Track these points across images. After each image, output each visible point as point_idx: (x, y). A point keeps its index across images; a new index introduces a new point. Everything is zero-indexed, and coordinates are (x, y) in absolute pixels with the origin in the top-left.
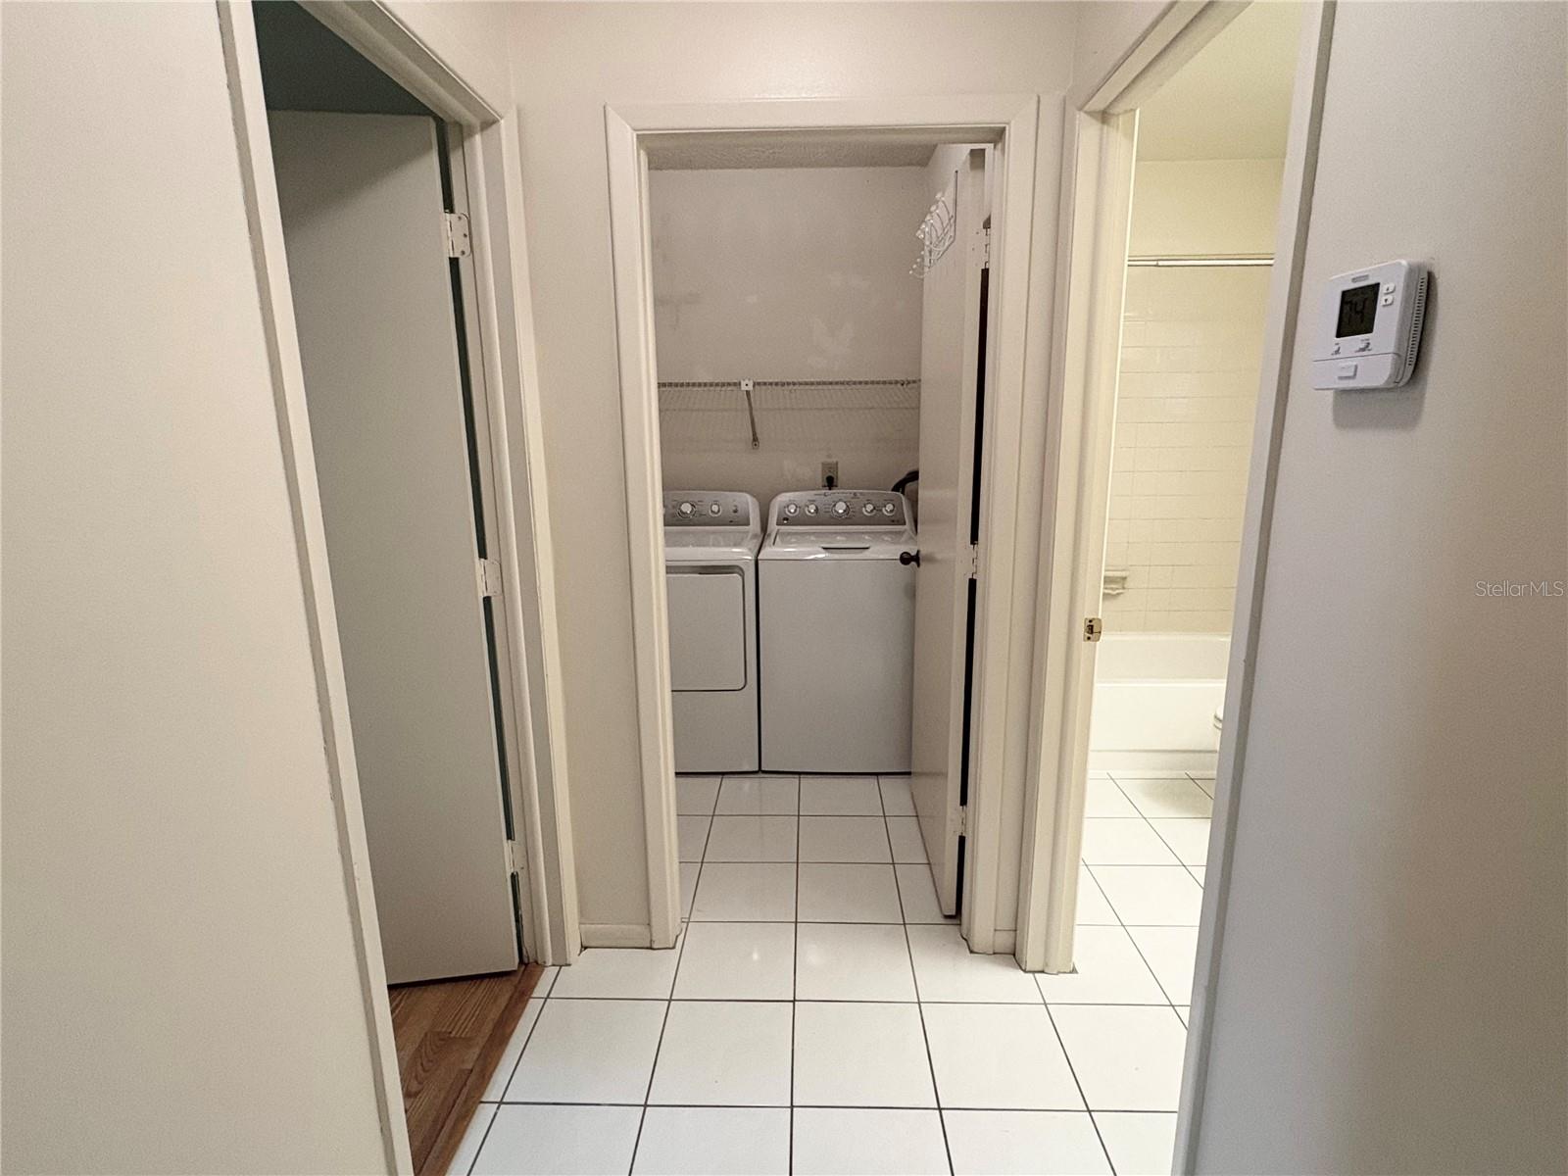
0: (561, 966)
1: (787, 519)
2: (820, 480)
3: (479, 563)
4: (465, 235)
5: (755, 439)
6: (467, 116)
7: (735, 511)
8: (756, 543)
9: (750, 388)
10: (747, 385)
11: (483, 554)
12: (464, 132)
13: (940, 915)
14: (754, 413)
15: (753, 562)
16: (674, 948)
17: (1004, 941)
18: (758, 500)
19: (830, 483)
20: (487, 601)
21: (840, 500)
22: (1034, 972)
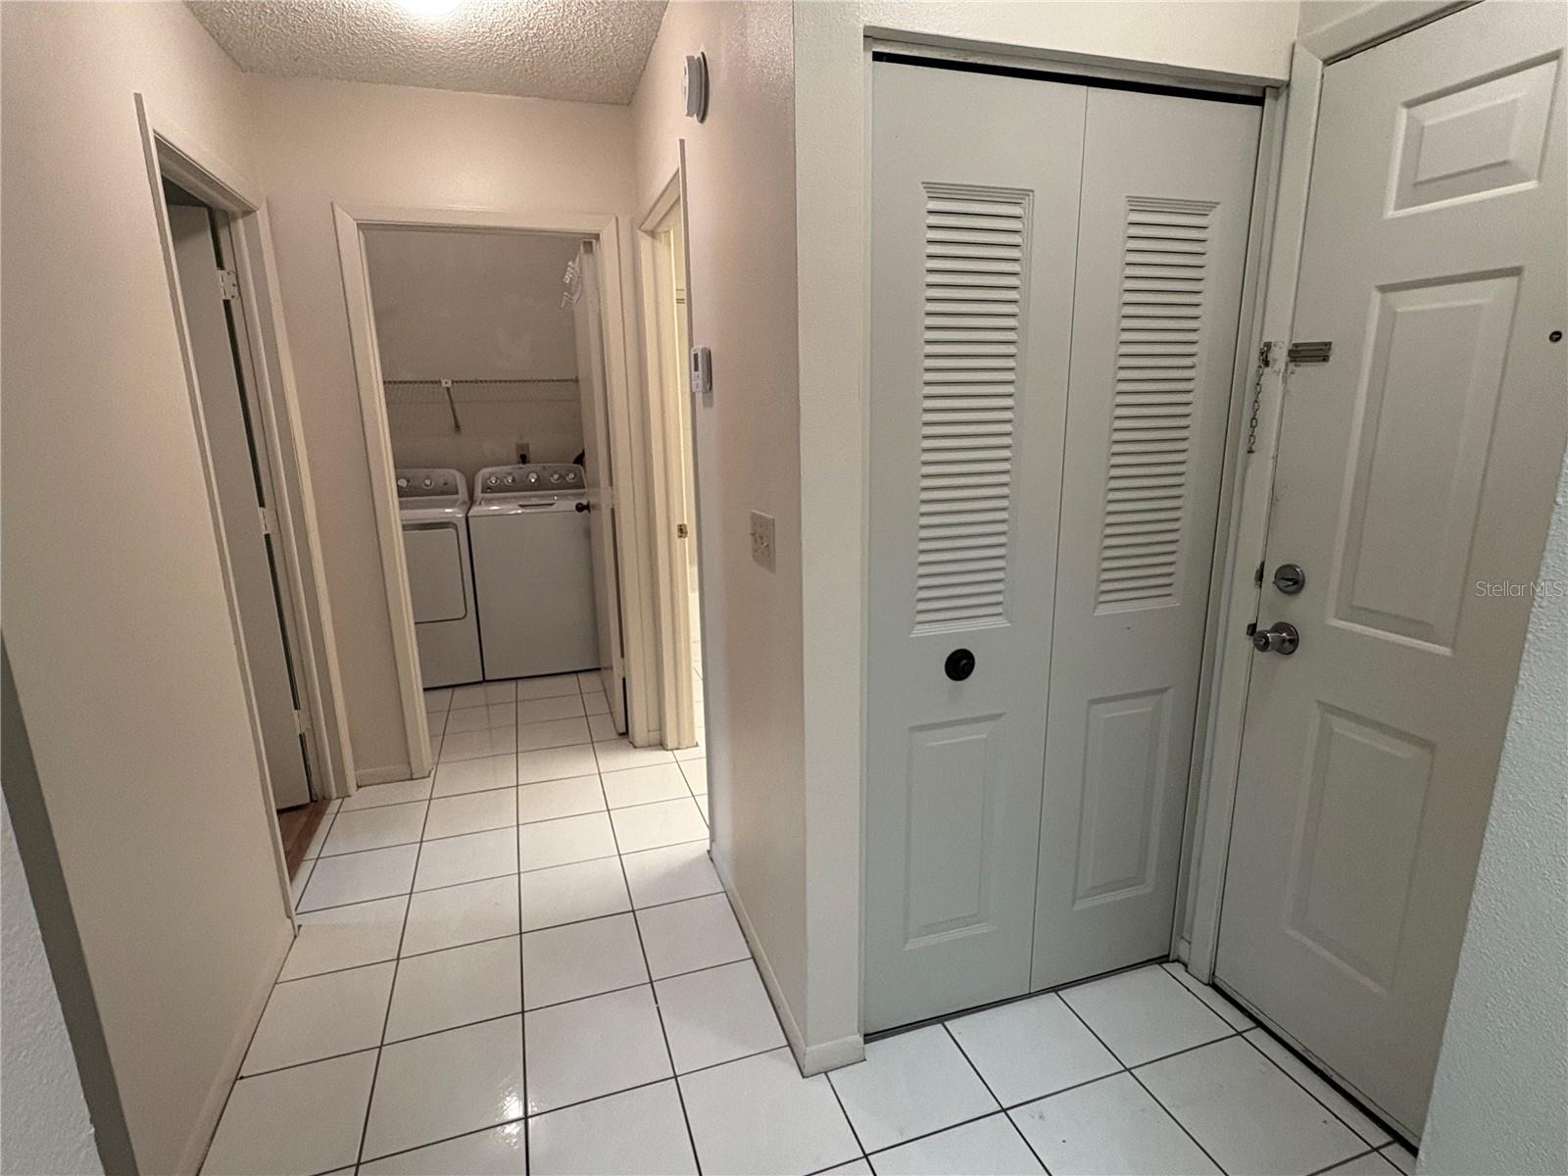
0: (343, 798)
1: (489, 488)
2: (515, 456)
3: (260, 510)
4: (234, 285)
5: (457, 427)
6: (231, 207)
7: (446, 484)
8: (466, 507)
9: (449, 385)
10: (446, 383)
11: (262, 504)
12: (229, 218)
13: (615, 733)
14: (457, 407)
15: (464, 520)
16: (429, 776)
17: (654, 736)
18: (466, 476)
19: (524, 459)
20: (267, 537)
21: (532, 472)
22: (672, 750)
